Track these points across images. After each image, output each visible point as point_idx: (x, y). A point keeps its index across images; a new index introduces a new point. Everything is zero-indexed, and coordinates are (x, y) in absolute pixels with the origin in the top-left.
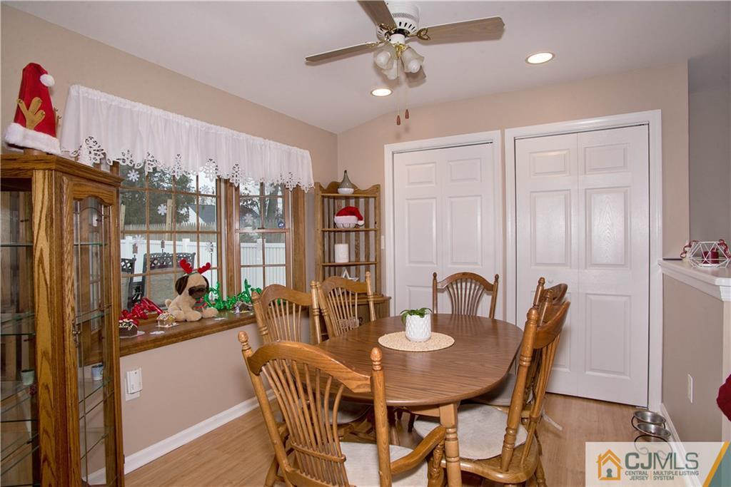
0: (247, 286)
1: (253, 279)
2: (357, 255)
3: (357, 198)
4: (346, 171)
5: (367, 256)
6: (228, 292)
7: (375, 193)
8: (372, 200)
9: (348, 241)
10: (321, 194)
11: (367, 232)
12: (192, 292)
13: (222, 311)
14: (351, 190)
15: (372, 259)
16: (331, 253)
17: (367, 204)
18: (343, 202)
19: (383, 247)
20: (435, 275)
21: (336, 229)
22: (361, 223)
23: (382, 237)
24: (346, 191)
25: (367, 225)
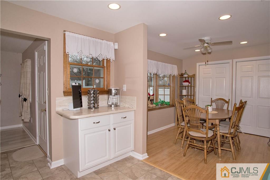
0: (160, 100)
1: (161, 98)
2: (188, 93)
3: (188, 78)
4: (186, 70)
5: (191, 93)
6: (155, 101)
7: (194, 76)
8: (193, 78)
9: (185, 89)
10: (179, 77)
11: (191, 87)
12: (151, 100)
13: (157, 105)
14: (187, 76)
15: (192, 94)
16: (181, 92)
17: (191, 79)
18: (184, 78)
19: (195, 91)
20: (212, 99)
21: (182, 86)
22: (190, 84)
23: (195, 88)
24: (186, 76)
25: (191, 85)
